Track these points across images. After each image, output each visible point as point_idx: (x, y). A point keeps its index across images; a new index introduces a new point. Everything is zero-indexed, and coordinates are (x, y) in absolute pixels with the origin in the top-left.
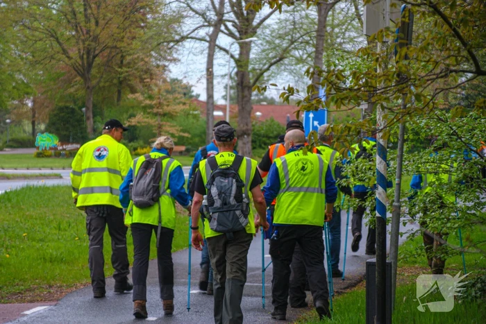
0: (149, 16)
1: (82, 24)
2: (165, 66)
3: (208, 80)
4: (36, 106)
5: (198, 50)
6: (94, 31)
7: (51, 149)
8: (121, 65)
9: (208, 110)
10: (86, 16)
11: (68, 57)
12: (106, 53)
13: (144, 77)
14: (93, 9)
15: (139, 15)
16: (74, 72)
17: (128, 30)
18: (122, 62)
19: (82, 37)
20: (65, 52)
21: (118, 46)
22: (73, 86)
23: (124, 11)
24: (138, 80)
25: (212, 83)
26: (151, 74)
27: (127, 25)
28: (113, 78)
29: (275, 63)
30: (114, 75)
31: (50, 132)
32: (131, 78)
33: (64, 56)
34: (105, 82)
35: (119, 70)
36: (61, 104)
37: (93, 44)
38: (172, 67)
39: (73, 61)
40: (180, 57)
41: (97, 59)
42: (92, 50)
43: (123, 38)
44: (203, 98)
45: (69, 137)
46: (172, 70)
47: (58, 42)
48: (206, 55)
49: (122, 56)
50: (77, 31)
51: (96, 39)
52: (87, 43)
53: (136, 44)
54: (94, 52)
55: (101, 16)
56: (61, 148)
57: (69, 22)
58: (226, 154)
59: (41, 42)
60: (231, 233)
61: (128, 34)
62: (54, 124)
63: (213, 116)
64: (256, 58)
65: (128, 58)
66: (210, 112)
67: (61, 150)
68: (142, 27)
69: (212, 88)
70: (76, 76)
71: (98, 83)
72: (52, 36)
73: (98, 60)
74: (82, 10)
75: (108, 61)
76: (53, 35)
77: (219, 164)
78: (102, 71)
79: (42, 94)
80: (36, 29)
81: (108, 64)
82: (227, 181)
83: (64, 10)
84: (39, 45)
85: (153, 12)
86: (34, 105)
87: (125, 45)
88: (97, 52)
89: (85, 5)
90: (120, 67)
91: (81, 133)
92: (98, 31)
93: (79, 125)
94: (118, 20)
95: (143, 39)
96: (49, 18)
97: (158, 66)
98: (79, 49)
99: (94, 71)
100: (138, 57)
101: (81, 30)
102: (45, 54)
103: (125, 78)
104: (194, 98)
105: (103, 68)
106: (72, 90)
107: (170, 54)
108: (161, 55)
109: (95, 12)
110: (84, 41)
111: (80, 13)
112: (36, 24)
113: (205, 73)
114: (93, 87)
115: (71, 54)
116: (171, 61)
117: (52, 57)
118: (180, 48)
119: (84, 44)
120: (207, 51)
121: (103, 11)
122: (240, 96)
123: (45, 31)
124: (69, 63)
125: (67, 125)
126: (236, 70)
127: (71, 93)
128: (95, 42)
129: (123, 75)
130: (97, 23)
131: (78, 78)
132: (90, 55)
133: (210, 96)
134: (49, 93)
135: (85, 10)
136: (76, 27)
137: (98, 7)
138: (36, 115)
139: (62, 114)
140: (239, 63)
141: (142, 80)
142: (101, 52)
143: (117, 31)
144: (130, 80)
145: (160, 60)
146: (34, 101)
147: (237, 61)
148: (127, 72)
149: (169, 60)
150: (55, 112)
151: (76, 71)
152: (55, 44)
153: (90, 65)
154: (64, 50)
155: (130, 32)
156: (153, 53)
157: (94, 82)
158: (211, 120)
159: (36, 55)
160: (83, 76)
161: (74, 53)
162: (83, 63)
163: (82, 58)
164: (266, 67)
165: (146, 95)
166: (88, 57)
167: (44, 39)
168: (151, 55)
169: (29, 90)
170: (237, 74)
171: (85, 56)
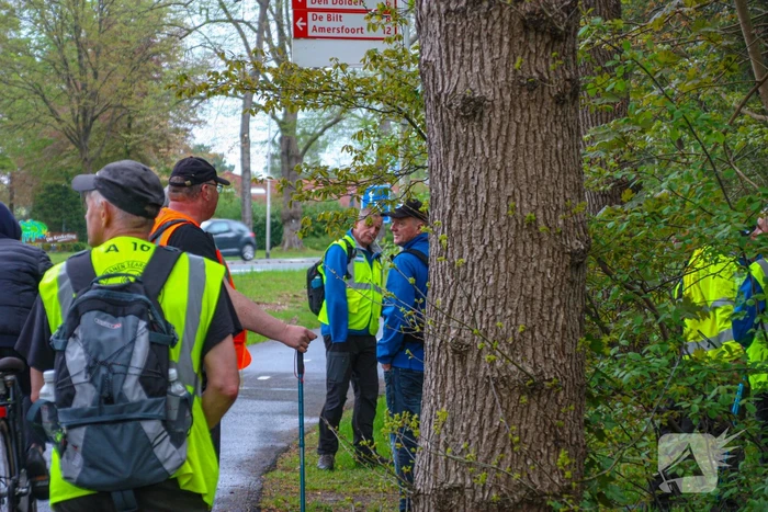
0: (165, 64)
1: (77, 76)
2: (187, 130)
3: (242, 149)
4: (14, 184)
5: (230, 110)
6: (92, 85)
7: (37, 240)
8: (128, 130)
9: (244, 187)
10: (80, 65)
11: (58, 120)
12: (107, 114)
13: (158, 145)
14: (90, 56)
15: (151, 64)
16: (66, 140)
17: (136, 84)
18: (129, 125)
19: (76, 94)
20: (53, 113)
21: (125, 105)
22: (65, 157)
23: (131, 58)
24: (151, 149)
25: (249, 153)
26: (169, 142)
27: (135, 77)
28: (118, 146)
29: (330, 126)
30: (119, 142)
31: (35, 219)
32: (142, 146)
33: (52, 118)
34: (108, 152)
35: (127, 136)
36: (50, 182)
37: (91, 102)
38: (196, 130)
39: (64, 125)
40: (207, 119)
41: (96, 121)
42: (90, 110)
43: (131, 93)
44: (238, 171)
45: (61, 224)
46: (196, 135)
47: (45, 101)
48: (240, 116)
49: (129, 118)
50: (69, 85)
51: (94, 95)
52: (83, 101)
53: (149, 102)
54: (93, 112)
55: (101, 65)
56: (51, 239)
57: (59, 73)
58: (125, 242)
59: (21, 101)
60: (130, 494)
61: (137, 89)
62: (41, 208)
63: (250, 194)
64: (305, 120)
65: (138, 121)
66: (247, 190)
67: (51, 242)
68: (156, 79)
69: (249, 159)
70: (67, 145)
71: (99, 153)
72: (37, 93)
73: (97, 124)
74: (75, 56)
75: (111, 125)
76: (38, 91)
77: (99, 272)
78: (103, 137)
79: (23, 168)
80: (15, 83)
81: (111, 128)
82: (118, 326)
83: (51, 57)
84: (19, 104)
85: (169, 59)
86: (11, 183)
87: (134, 103)
88: (96, 113)
89: (79, 51)
90: (128, 133)
91: (78, 219)
92: (98, 85)
93: (75, 209)
94: (122, 70)
95: (158, 95)
96: (32, 69)
97: (177, 131)
98: (73, 110)
99: (93, 137)
100: (151, 121)
101: (75, 83)
102: (28, 116)
103: (134, 146)
104: (226, 171)
105: (105, 133)
106: (64, 162)
107: (194, 114)
108: (181, 116)
109: (93, 60)
110: (78, 99)
111: (73, 61)
112: (14, 77)
113: (239, 139)
114: (93, 159)
115: (62, 117)
116: (194, 123)
117: (37, 120)
118: (206, 106)
119: (79, 102)
120: (241, 111)
121: (102, 58)
122: (286, 169)
123: (27, 86)
124: (60, 128)
125: (59, 210)
126: (279, 135)
127: (62, 166)
128: (94, 100)
129: (131, 144)
130: (96, 75)
131: (72, 147)
132: (87, 117)
133: (246, 169)
134: (33, 167)
135: (80, 57)
136: (69, 80)
137: (98, 54)
138: (15, 196)
139: (52, 195)
140: (284, 127)
141: (156, 149)
142: (102, 112)
143: (123, 85)
144: (141, 150)
145: (180, 122)
146: (12, 178)
147: (281, 124)
148: (136, 139)
149: (191, 122)
150: (43, 192)
151: (69, 137)
152: (40, 103)
153: (87, 130)
154: (52, 111)
155: (140, 86)
156: (171, 114)
157: (93, 153)
158: (247, 200)
159: (15, 116)
160: (78, 145)
161: (65, 114)
162: (78, 128)
163: (76, 121)
164: (319, 130)
165: (162, 169)
166: (84, 120)
167: (26, 97)
168: (168, 116)
169: (6, 164)
170: (281, 139)
171: (80, 119)
